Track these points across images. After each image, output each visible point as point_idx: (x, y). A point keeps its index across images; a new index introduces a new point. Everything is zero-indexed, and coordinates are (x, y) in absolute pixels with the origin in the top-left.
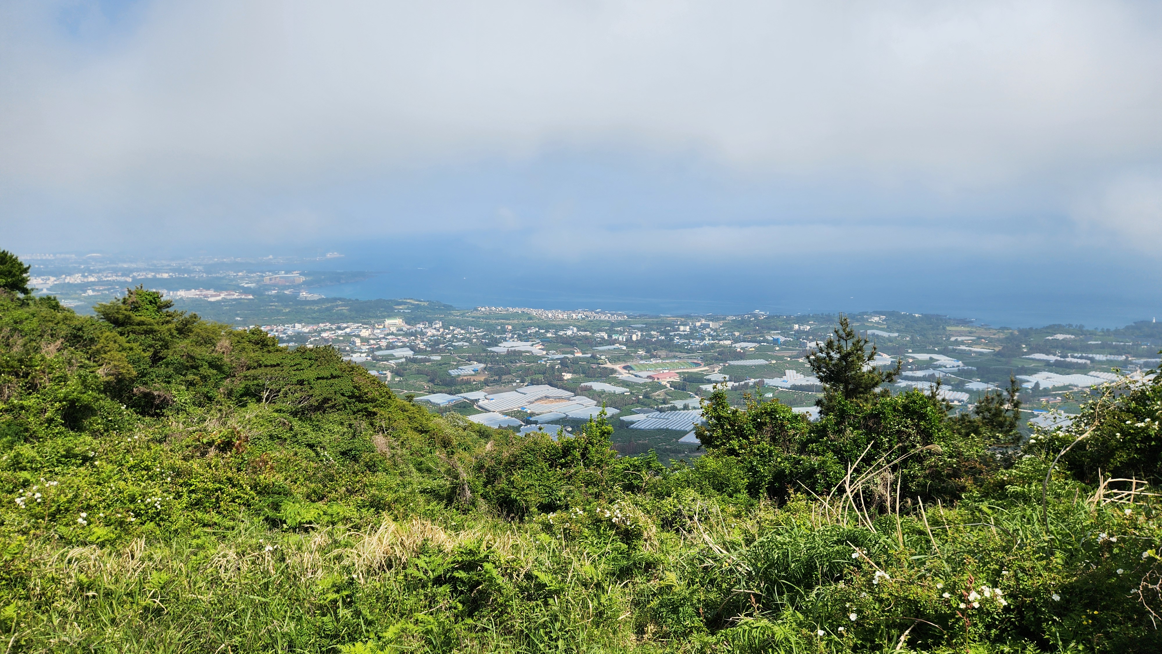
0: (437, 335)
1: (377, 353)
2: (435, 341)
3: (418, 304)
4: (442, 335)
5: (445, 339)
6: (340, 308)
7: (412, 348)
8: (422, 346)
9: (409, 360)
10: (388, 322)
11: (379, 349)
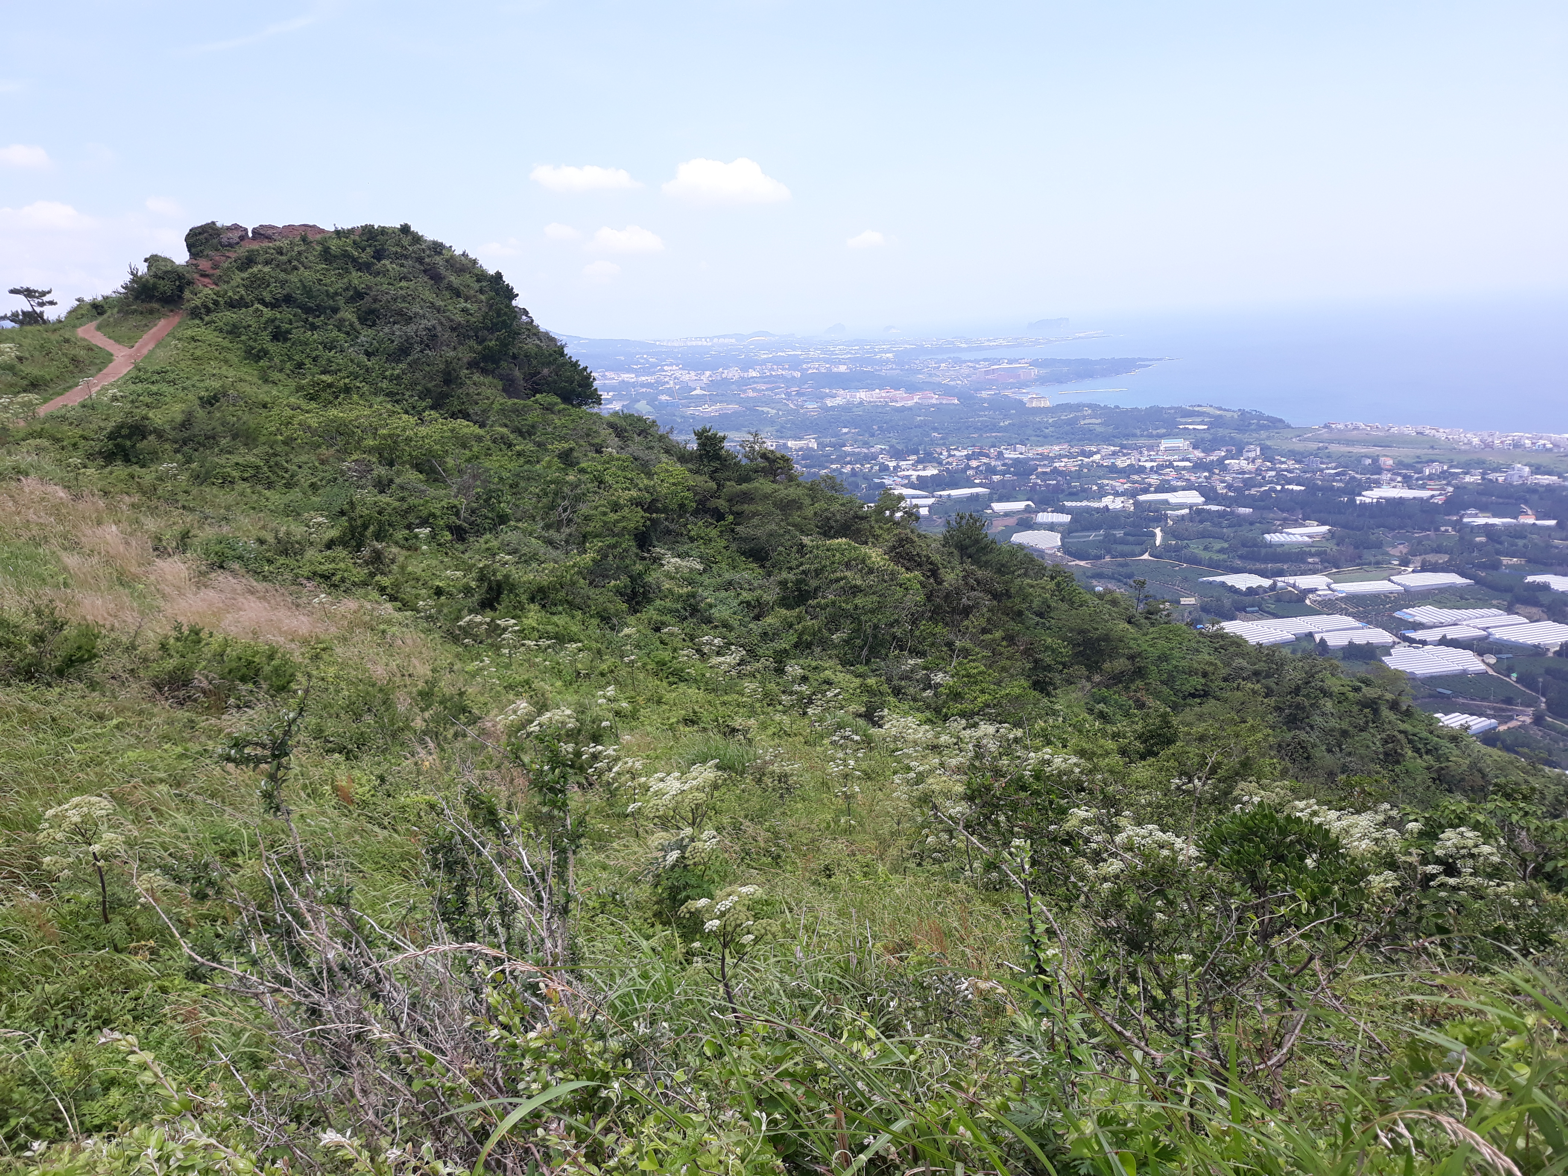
0: (1250, 472)
1: (1142, 498)
2: (1244, 481)
3: (1220, 416)
4: (1258, 472)
5: (1264, 478)
6: (1087, 421)
7: (1203, 492)
8: (1221, 489)
9: (1197, 514)
10: (1165, 444)
11: (1146, 491)
